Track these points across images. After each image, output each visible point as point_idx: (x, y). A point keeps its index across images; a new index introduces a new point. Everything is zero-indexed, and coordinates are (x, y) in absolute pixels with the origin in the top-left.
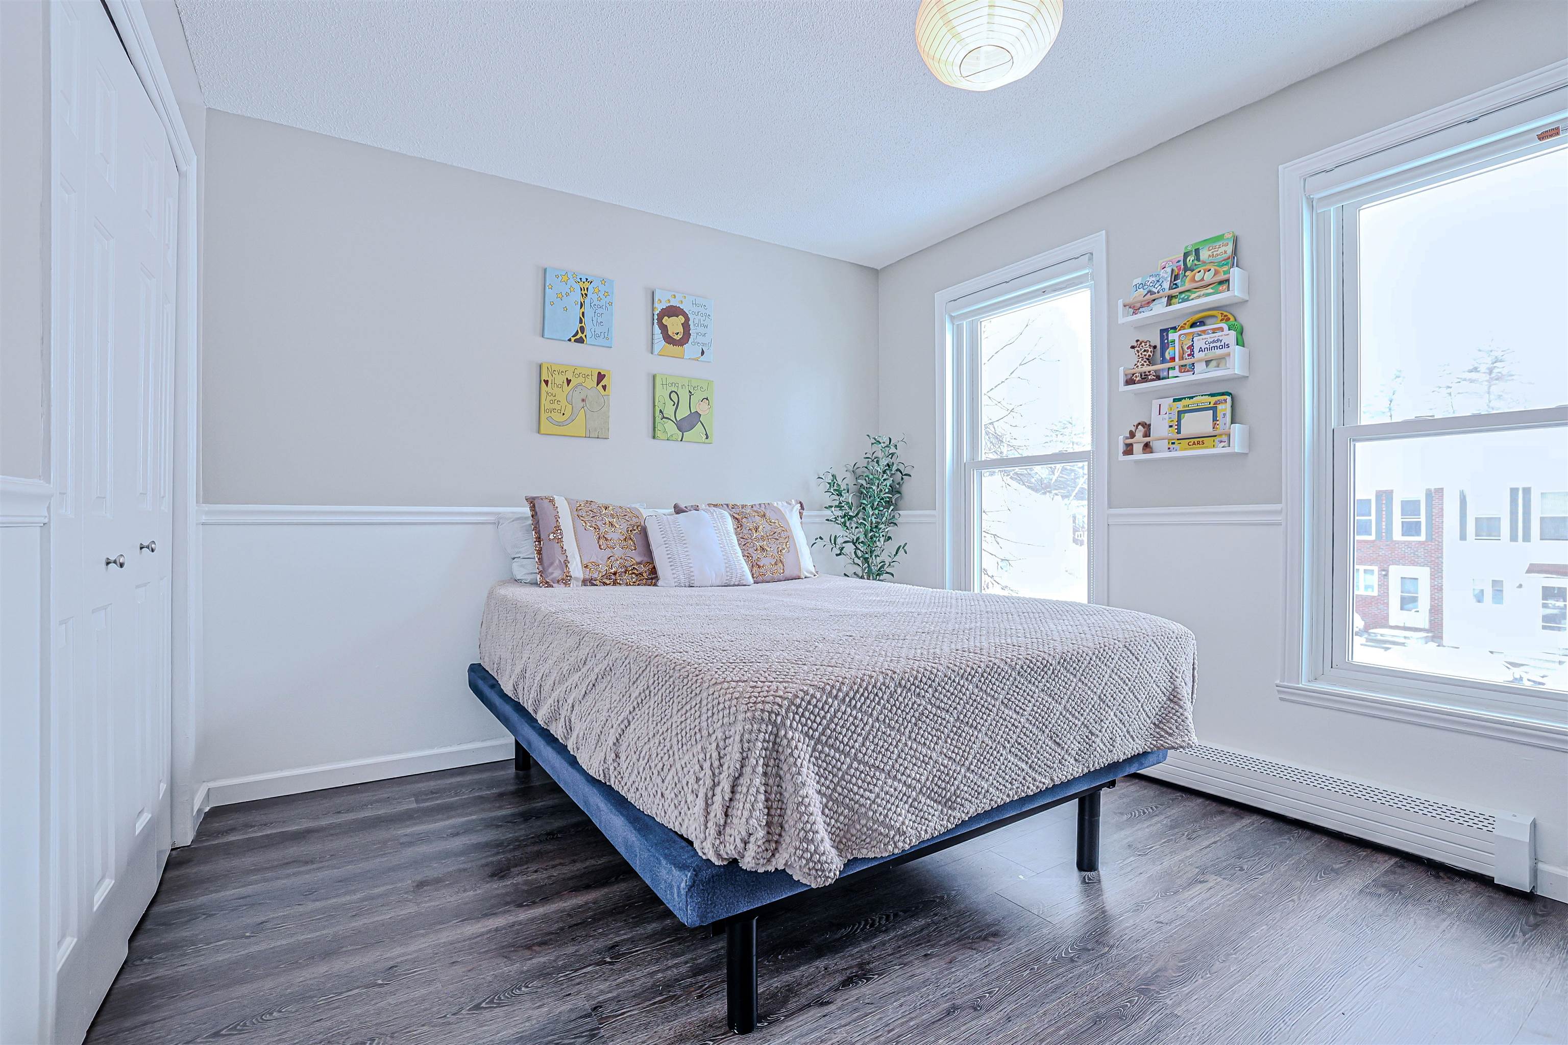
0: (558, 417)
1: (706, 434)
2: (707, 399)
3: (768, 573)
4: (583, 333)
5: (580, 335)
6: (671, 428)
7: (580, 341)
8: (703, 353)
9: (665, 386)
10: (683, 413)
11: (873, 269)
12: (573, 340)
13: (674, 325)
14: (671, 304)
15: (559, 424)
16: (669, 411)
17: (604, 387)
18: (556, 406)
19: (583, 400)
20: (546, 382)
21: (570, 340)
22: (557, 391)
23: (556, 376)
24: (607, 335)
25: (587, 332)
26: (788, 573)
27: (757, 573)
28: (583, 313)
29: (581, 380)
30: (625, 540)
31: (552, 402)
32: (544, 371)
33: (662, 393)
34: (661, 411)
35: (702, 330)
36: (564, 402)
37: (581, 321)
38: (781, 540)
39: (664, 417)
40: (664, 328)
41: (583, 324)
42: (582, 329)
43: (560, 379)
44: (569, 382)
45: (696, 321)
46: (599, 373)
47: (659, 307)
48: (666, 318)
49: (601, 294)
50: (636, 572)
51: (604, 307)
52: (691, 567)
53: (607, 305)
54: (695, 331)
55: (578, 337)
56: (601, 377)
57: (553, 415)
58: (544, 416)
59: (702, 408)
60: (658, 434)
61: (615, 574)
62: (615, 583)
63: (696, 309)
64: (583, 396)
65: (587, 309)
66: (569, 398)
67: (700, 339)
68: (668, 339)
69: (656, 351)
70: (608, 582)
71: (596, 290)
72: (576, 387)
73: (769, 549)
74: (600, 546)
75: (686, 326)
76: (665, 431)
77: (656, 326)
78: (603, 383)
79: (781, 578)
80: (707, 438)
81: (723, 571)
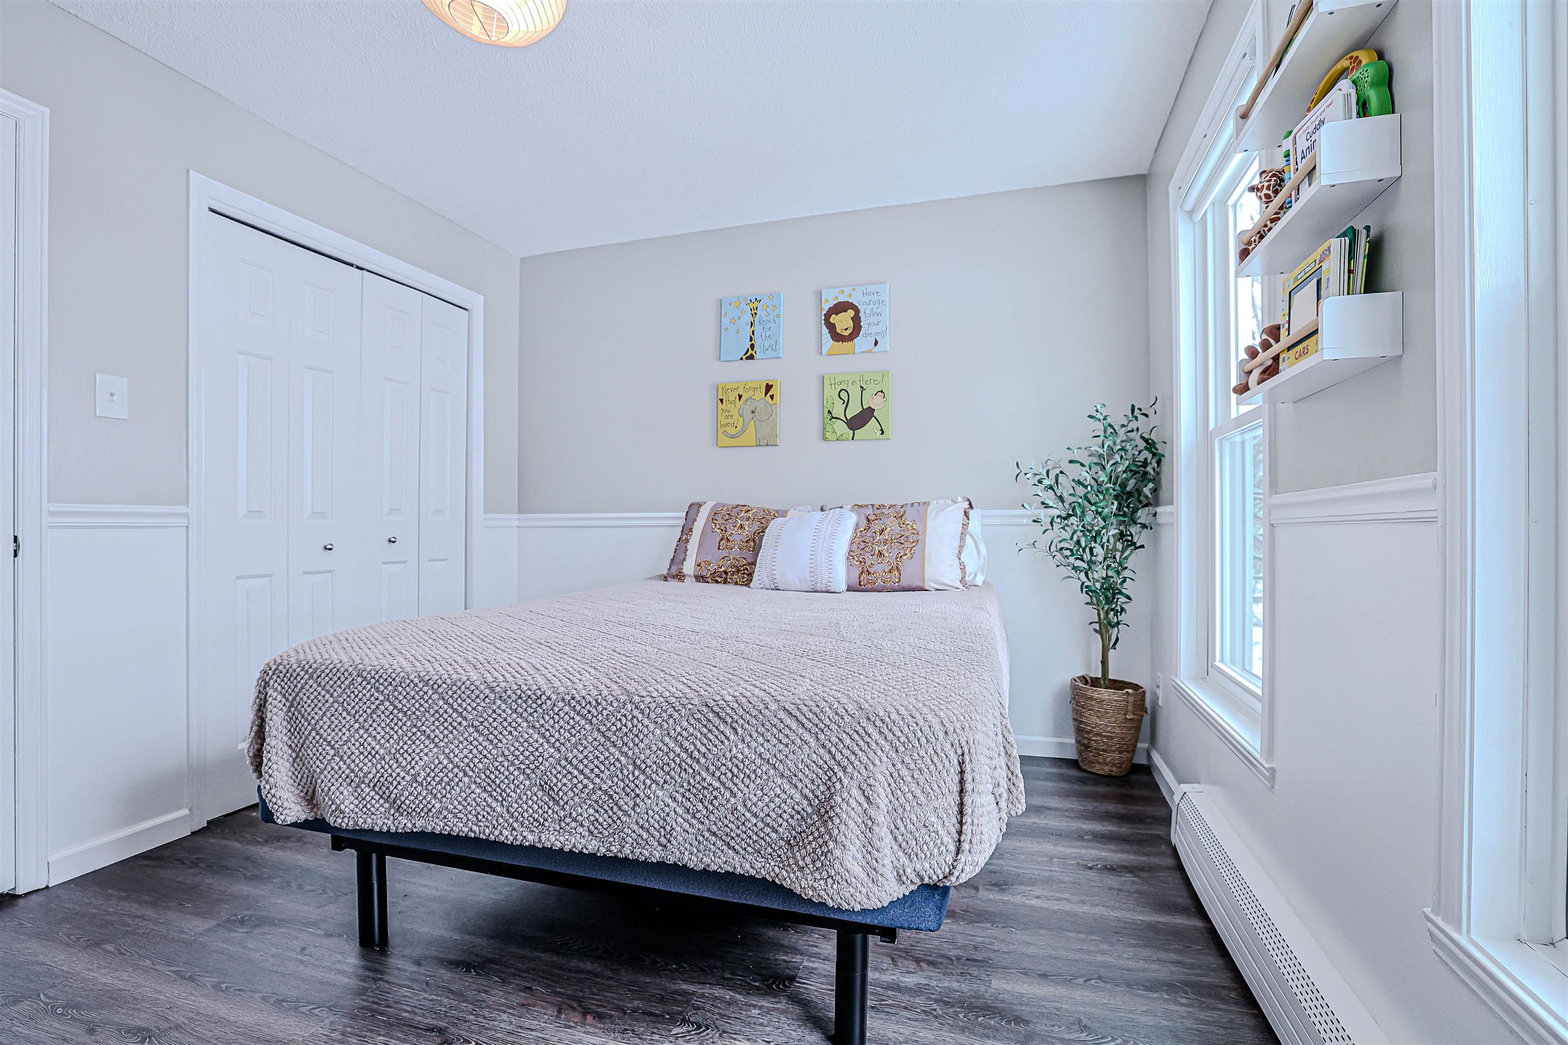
0: (732, 431)
1: (882, 430)
2: (882, 392)
3: (879, 581)
4: (753, 350)
5: (750, 352)
6: (841, 428)
7: (751, 357)
8: (876, 343)
9: (833, 386)
10: (854, 410)
11: (1137, 176)
12: (744, 358)
13: (843, 322)
14: (839, 300)
15: (733, 437)
16: (838, 411)
17: (772, 397)
18: (730, 421)
19: (753, 412)
20: (722, 400)
21: (742, 359)
22: (730, 407)
23: (729, 393)
24: (774, 347)
25: (756, 348)
26: (904, 583)
27: (866, 581)
28: (753, 331)
29: (751, 393)
30: (747, 542)
31: (726, 418)
32: (720, 390)
33: (831, 393)
34: (829, 412)
35: (874, 319)
36: (736, 416)
37: (751, 339)
38: (906, 545)
39: (833, 418)
40: (831, 327)
41: (753, 342)
42: (752, 346)
43: (733, 396)
44: (740, 397)
45: (868, 311)
46: (767, 384)
47: (826, 307)
48: (834, 316)
49: (769, 310)
50: (746, 572)
51: (772, 321)
52: (774, 570)
53: (775, 319)
54: (866, 322)
55: (748, 355)
56: (769, 387)
57: (727, 429)
58: (721, 430)
59: (875, 403)
60: (828, 435)
61: (726, 572)
62: (725, 582)
63: (866, 299)
64: (752, 408)
65: (757, 328)
66: (741, 411)
67: (873, 329)
68: (837, 337)
69: (825, 351)
70: (719, 580)
71: (765, 307)
72: (746, 401)
73: (887, 555)
74: (719, 546)
75: (856, 320)
76: (834, 432)
77: (824, 327)
78: (770, 393)
79: (897, 588)
80: (883, 433)
81: (807, 576)
